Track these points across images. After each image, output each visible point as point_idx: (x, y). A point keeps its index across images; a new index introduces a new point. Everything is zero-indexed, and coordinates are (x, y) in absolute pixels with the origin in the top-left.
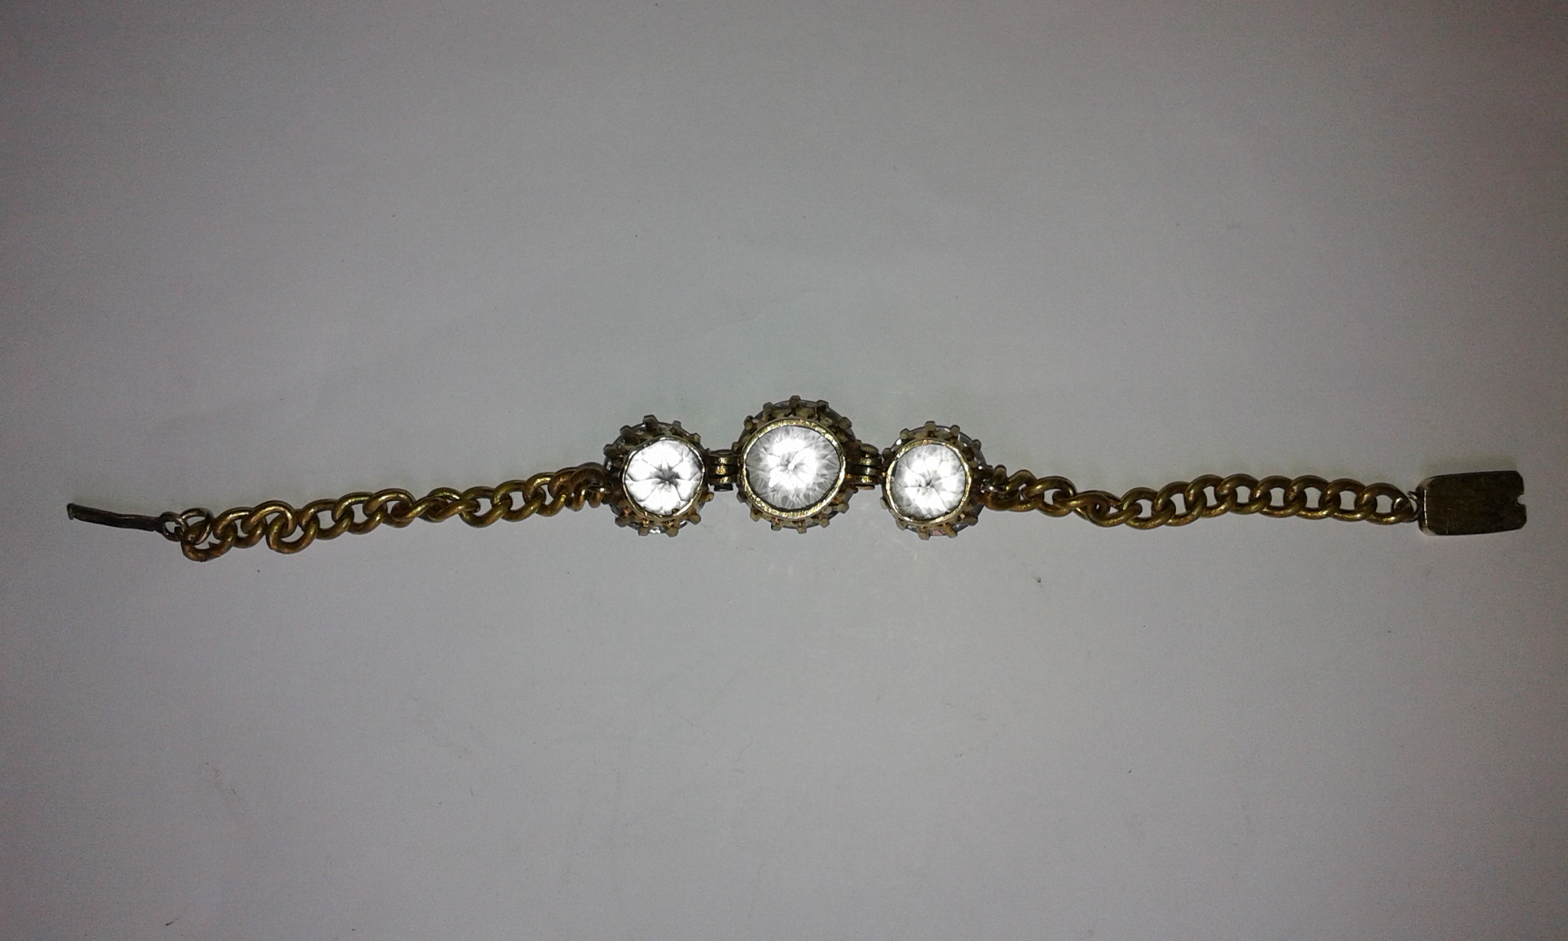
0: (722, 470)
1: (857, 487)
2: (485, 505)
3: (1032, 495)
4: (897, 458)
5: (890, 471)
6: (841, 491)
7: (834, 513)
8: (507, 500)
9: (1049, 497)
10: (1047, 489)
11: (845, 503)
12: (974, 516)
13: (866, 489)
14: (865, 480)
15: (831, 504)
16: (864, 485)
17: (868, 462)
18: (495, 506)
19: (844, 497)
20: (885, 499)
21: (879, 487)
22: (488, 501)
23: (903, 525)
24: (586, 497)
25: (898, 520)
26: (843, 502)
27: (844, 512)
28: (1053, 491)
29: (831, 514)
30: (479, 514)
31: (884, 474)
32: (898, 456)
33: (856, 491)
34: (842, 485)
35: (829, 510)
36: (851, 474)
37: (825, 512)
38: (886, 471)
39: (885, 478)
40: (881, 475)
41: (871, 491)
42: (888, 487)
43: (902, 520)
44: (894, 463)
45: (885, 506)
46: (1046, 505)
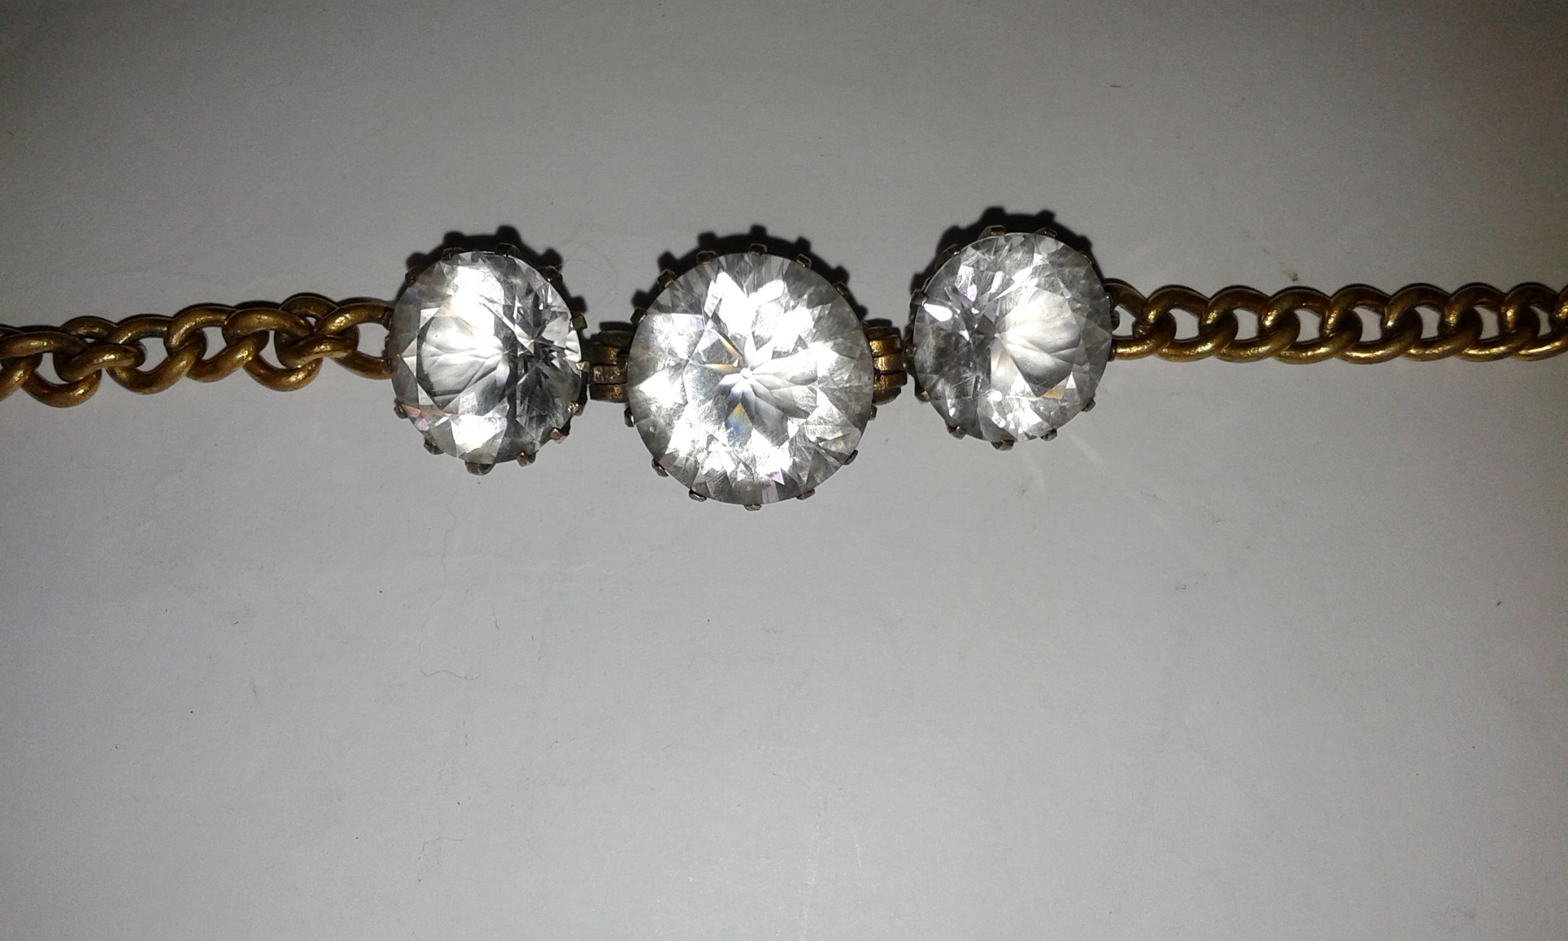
2: (155, 352)
8: (196, 340)
18: (173, 354)
22: (161, 341)
30: (144, 368)
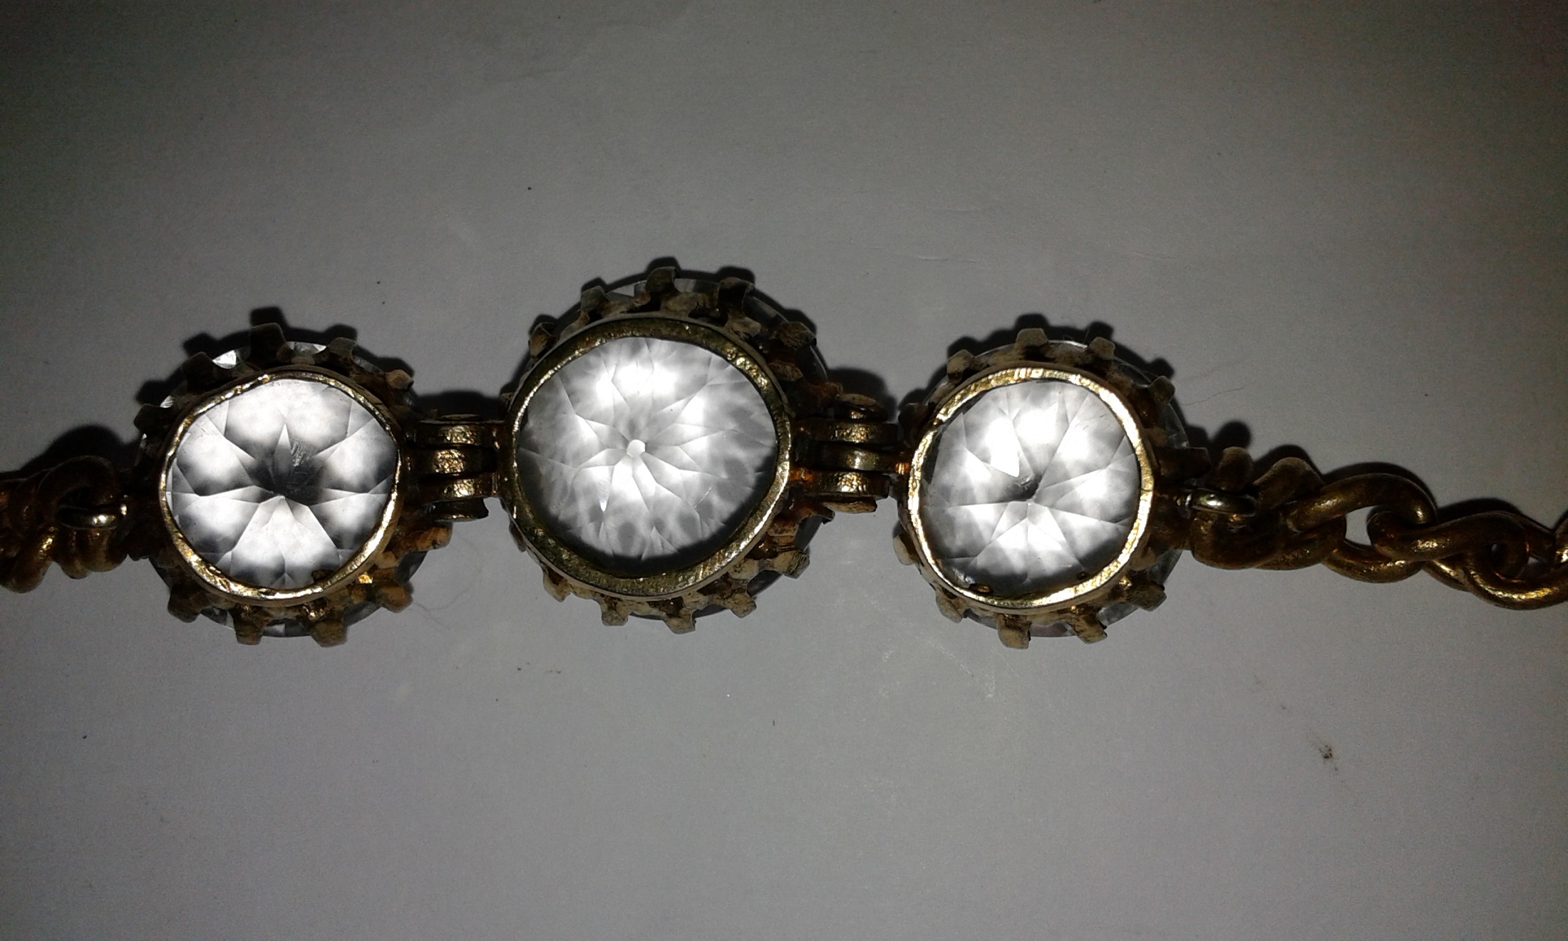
0: (450, 461)
1: (830, 506)
3: (1311, 523)
4: (941, 422)
5: (918, 460)
6: (781, 517)
7: (767, 578)
9: (1357, 527)
10: (1354, 507)
11: (800, 549)
12: (1154, 583)
13: (850, 510)
14: (849, 485)
15: (753, 554)
16: (846, 499)
17: (858, 434)
19: (791, 533)
20: (904, 534)
21: (887, 505)
23: (955, 607)
24: (54, 553)
25: (942, 594)
26: (788, 548)
27: (793, 573)
28: (1366, 511)
29: (754, 581)
31: (901, 469)
32: (941, 416)
33: (827, 516)
34: (784, 502)
35: (751, 571)
36: (811, 468)
37: (736, 576)
38: (908, 459)
39: (905, 478)
40: (895, 471)
41: (865, 516)
42: (913, 503)
43: (952, 596)
44: (928, 439)
45: (906, 556)
46: (1353, 550)
